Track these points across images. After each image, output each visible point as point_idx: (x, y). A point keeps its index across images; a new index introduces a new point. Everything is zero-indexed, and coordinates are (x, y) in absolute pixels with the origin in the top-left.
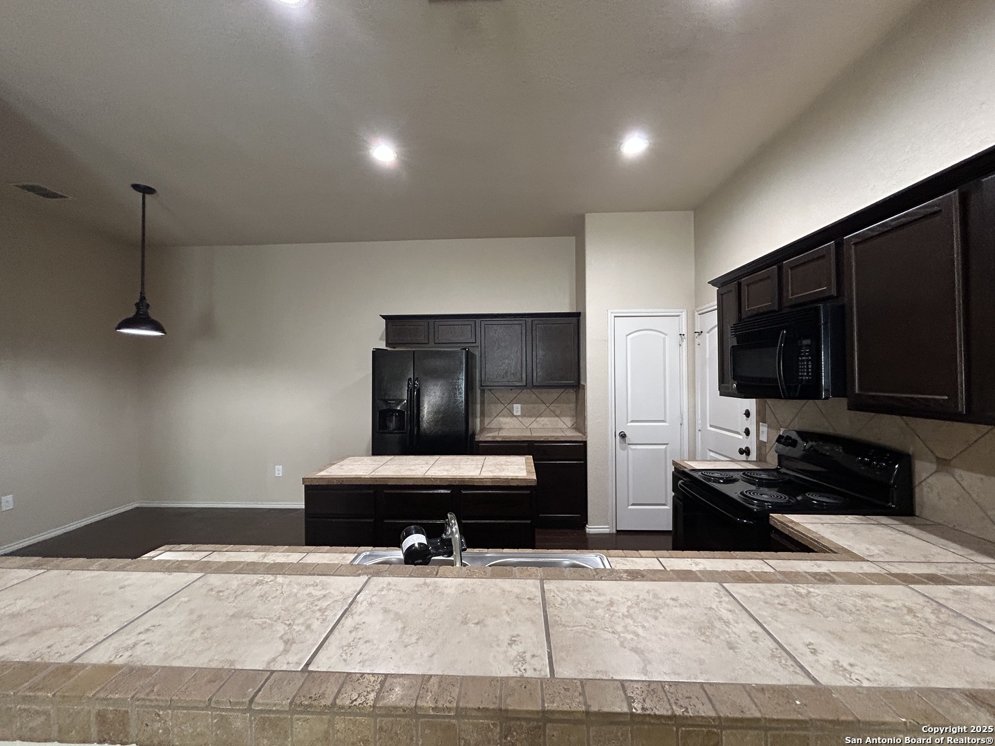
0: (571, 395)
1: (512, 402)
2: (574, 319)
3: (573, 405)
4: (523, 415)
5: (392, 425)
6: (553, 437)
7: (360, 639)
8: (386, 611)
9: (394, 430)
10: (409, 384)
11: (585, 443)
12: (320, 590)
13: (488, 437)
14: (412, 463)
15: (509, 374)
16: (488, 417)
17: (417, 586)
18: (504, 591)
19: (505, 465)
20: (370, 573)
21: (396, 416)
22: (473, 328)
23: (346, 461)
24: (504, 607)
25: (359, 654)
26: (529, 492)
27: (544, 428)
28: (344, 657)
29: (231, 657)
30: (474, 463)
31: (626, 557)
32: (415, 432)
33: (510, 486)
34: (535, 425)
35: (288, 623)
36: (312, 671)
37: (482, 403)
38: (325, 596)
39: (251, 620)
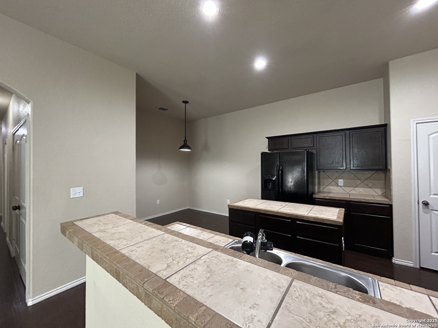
0: (381, 175)
1: (337, 178)
2: (382, 129)
3: (383, 182)
4: (345, 186)
5: (270, 187)
6: (365, 199)
7: (190, 275)
8: (208, 267)
9: (271, 188)
10: (277, 168)
11: (391, 206)
12: (192, 250)
13: (320, 196)
14: (274, 204)
15: (334, 163)
16: (323, 186)
17: (228, 260)
18: (267, 277)
19: (324, 211)
20: (214, 248)
21: (272, 183)
22: (312, 139)
23: (247, 200)
24: (262, 286)
25: (185, 281)
26: (337, 228)
27: (360, 194)
28: (180, 280)
29: (150, 265)
30: (306, 208)
31: (395, 285)
32: (280, 191)
33: (325, 223)
34: (353, 192)
35: (173, 259)
36: (167, 281)
37: (319, 178)
38: (192, 252)
39: (165, 254)
